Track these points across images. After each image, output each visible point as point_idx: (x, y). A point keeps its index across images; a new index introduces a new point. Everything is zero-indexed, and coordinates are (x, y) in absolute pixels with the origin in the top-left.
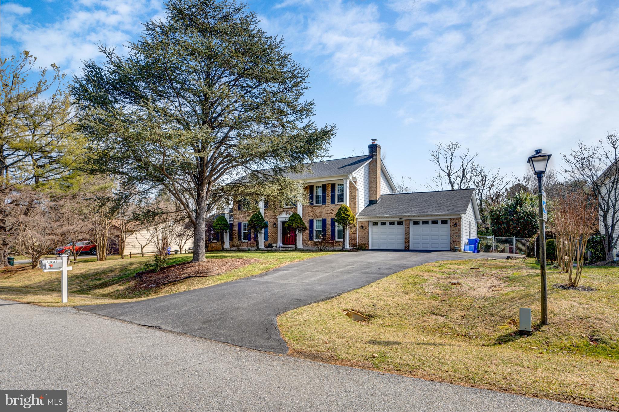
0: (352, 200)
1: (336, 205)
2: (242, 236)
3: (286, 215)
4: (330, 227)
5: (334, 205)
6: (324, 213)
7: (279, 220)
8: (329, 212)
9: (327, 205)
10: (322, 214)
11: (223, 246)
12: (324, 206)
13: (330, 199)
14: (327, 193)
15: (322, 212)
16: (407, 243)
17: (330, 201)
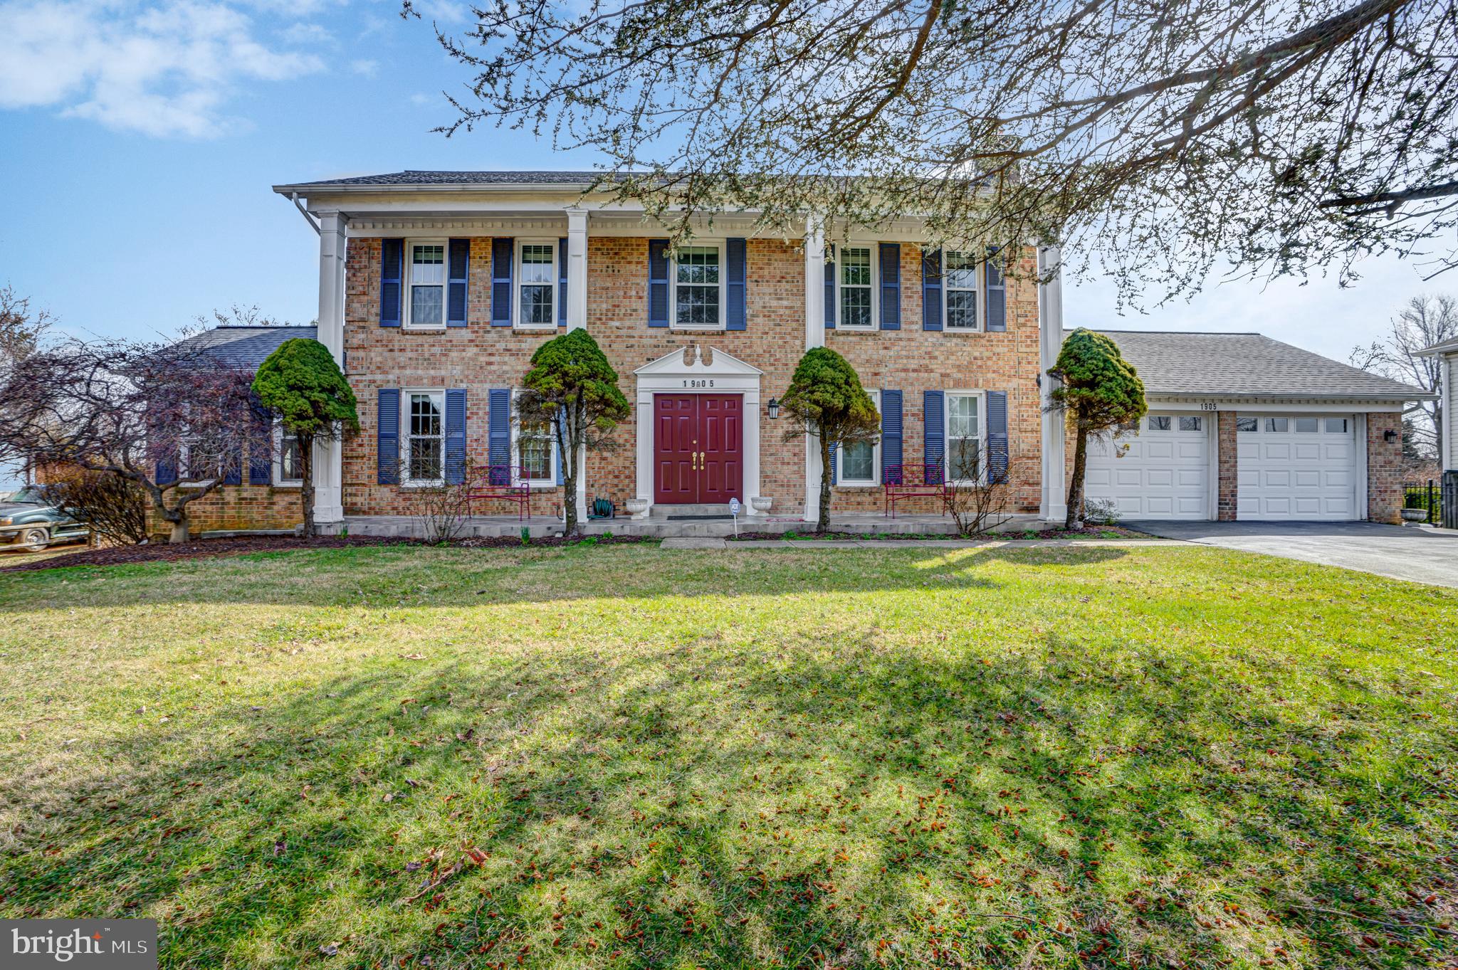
0: (1021, 320)
1: (945, 336)
2: (405, 455)
3: (689, 363)
4: (919, 426)
5: (937, 334)
6: (891, 366)
7: (642, 383)
8: (913, 364)
9: (902, 334)
10: (882, 370)
11: (308, 515)
12: (892, 334)
13: (919, 310)
14: (904, 283)
15: (879, 363)
16: (1227, 500)
17: (918, 317)
